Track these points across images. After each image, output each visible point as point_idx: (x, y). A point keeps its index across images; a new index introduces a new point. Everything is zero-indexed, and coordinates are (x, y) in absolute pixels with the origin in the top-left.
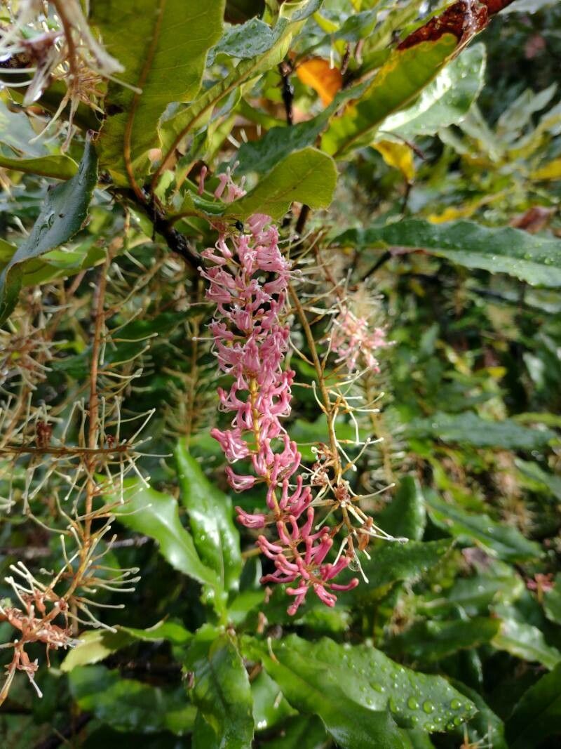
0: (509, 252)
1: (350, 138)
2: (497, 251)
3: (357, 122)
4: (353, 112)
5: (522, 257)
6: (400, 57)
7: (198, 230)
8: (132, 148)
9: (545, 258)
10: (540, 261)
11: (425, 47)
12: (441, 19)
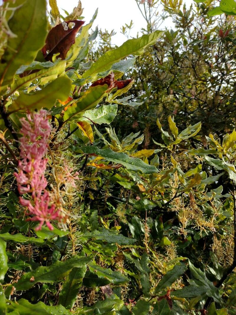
0: (121, 159)
1: (74, 114)
2: (118, 159)
3: (76, 109)
4: (75, 106)
5: (125, 162)
6: (92, 89)
7: (17, 126)
8: (4, 80)
9: (132, 163)
10: (131, 163)
11: (99, 87)
12: (104, 79)
